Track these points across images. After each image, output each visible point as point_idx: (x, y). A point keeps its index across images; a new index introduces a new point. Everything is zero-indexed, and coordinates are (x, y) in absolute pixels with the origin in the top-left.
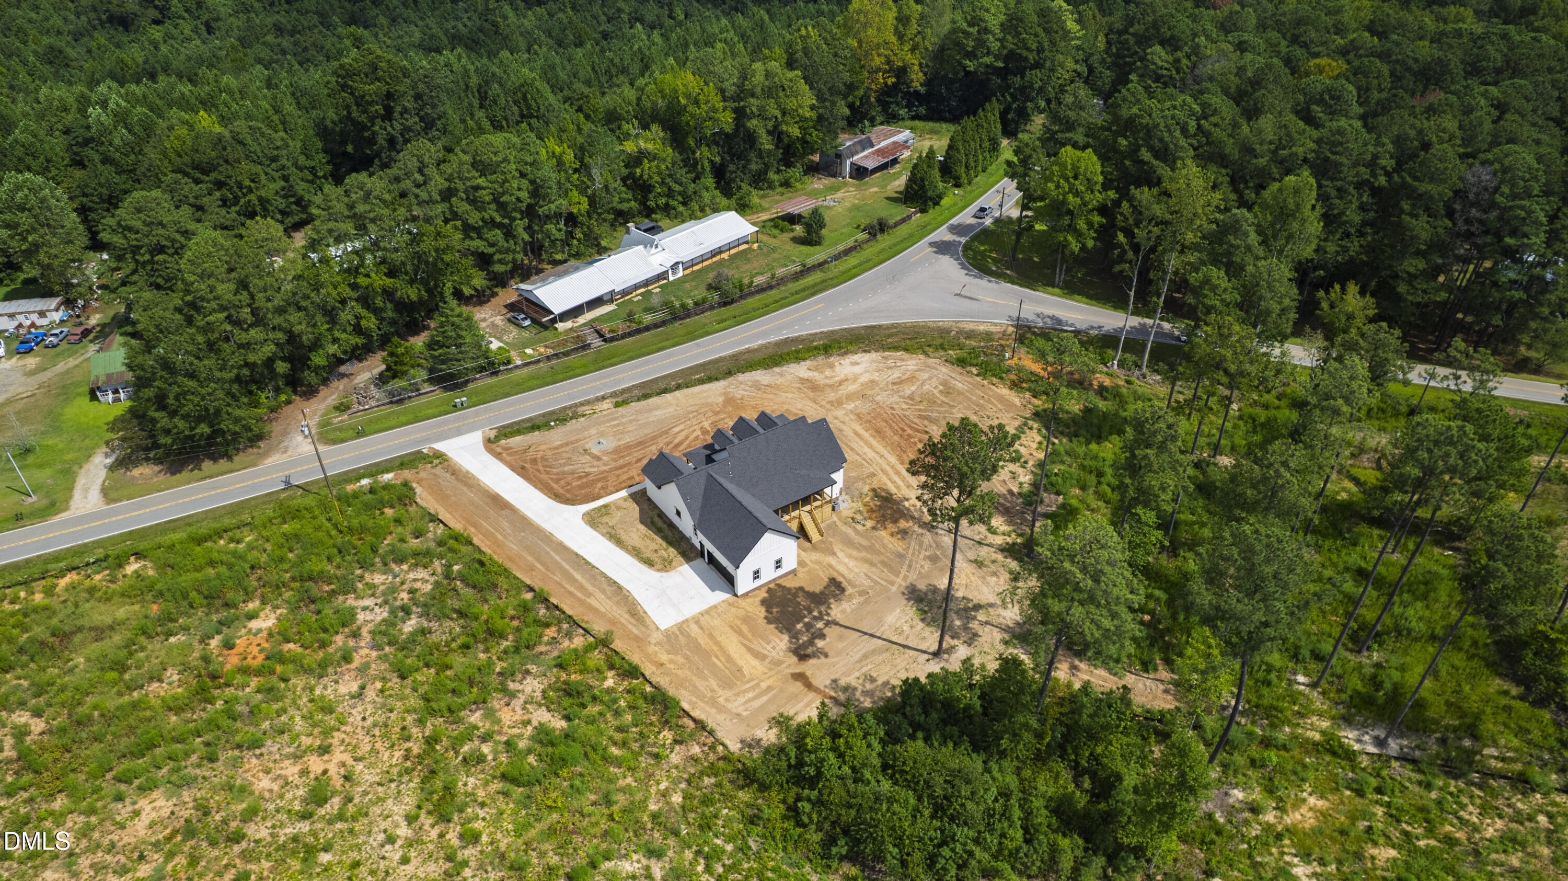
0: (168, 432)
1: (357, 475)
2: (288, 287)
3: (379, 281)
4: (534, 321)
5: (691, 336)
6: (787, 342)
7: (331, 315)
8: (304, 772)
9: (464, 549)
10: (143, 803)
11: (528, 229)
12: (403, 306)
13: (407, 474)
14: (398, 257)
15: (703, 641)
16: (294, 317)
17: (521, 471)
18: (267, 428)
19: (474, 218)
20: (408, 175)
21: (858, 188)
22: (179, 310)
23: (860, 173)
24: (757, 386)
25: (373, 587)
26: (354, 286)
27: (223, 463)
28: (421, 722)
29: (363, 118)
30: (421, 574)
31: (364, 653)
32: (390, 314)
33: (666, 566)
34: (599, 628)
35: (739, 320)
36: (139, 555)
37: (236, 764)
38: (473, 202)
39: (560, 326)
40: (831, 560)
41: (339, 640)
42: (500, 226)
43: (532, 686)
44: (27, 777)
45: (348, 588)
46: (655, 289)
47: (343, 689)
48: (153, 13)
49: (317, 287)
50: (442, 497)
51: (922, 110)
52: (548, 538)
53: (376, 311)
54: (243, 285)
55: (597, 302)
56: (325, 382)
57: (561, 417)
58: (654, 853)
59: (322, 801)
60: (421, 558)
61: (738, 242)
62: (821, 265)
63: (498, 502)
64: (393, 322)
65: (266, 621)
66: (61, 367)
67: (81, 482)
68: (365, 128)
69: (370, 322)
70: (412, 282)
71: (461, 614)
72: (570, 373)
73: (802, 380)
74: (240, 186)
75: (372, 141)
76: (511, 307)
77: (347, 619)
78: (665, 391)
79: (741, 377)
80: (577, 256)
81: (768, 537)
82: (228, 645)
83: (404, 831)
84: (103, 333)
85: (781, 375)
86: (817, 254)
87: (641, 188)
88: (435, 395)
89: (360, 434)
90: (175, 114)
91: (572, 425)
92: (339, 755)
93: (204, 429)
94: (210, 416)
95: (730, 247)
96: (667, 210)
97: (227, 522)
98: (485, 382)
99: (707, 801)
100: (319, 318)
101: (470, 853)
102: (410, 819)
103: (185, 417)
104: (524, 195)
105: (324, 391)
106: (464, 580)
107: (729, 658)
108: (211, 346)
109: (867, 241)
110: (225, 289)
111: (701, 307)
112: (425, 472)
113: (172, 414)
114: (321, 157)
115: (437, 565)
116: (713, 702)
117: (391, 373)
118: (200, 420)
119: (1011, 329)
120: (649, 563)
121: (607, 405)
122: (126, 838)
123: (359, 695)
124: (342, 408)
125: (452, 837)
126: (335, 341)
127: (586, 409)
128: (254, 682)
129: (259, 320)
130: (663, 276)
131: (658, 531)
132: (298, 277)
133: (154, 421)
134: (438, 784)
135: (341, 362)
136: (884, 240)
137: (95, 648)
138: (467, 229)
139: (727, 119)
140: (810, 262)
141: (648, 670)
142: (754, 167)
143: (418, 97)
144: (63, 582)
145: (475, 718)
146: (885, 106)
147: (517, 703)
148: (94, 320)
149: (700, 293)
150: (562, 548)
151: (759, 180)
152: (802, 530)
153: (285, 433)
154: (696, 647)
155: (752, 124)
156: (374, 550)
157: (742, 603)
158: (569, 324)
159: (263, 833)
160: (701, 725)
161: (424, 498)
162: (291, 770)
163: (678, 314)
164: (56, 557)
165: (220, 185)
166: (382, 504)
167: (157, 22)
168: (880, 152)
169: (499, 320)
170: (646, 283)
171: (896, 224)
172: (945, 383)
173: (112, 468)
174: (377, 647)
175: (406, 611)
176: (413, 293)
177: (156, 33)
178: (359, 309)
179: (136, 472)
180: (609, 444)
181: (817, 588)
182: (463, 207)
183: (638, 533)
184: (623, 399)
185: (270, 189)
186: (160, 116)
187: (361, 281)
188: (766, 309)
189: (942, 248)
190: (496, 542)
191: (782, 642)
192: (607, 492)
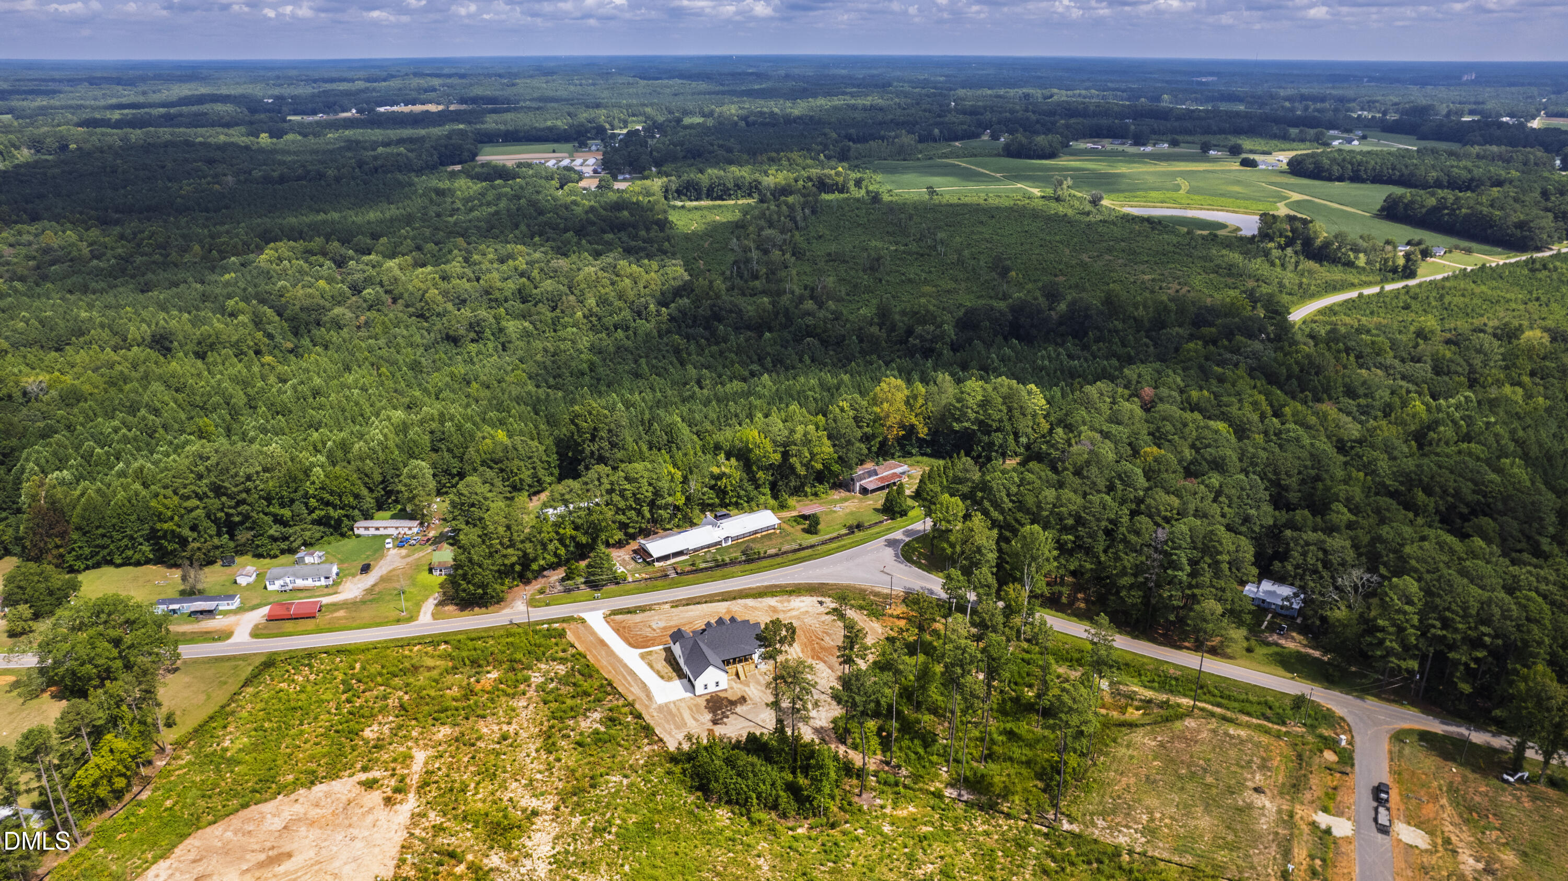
0: (464, 590)
1: (542, 622)
2: (527, 531)
3: (569, 531)
4: (644, 560)
5: (724, 577)
6: (771, 586)
7: (544, 546)
8: (500, 729)
9: (583, 660)
10: (441, 728)
11: (650, 511)
12: (578, 545)
13: (565, 625)
14: (579, 521)
15: (674, 710)
16: (528, 545)
17: (617, 631)
18: (506, 596)
19: (622, 504)
20: (592, 481)
21: (860, 500)
22: (479, 536)
23: (864, 491)
24: (746, 607)
25: (540, 669)
26: (557, 533)
27: (484, 609)
28: (549, 721)
29: (579, 440)
30: (561, 667)
31: (531, 693)
32: (572, 549)
33: (670, 679)
34: (630, 699)
35: (752, 572)
36: (446, 642)
37: (476, 722)
38: (622, 496)
39: (656, 564)
40: (747, 689)
41: (522, 686)
42: (635, 509)
43: (597, 716)
44: (403, 712)
45: (529, 668)
46: (713, 550)
47: (520, 704)
48: (472, 335)
49: (540, 533)
50: (578, 638)
51: (929, 451)
52: (620, 661)
53: (565, 546)
54: (508, 528)
55: (680, 553)
56: (536, 578)
57: (642, 609)
58: (626, 776)
59: (505, 739)
60: (563, 661)
61: (768, 529)
62: (812, 547)
63: (602, 643)
64: (572, 553)
65: (494, 675)
66: (416, 556)
67: (423, 610)
68: (579, 444)
69: (562, 551)
70: (584, 534)
71: (574, 684)
72: (655, 589)
73: (770, 606)
74: (512, 472)
75: (583, 451)
76: (635, 552)
77: (526, 680)
78: (698, 603)
79: (739, 601)
80: (678, 526)
81: (711, 668)
82: (478, 681)
83: (534, 754)
84: (437, 541)
86: (813, 539)
87: (722, 493)
88: (586, 591)
89: (547, 605)
90: (487, 428)
91: (647, 613)
92: (514, 726)
93: (480, 591)
94: (484, 586)
95: (762, 530)
96: (737, 505)
97: (483, 634)
98: (612, 587)
99: (654, 765)
100: (539, 547)
101: (557, 764)
102: (537, 751)
103: (474, 585)
104: (649, 494)
105: (534, 582)
106: (579, 672)
107: (683, 719)
108: (491, 553)
109: (846, 535)
110: (501, 530)
111: (733, 562)
112: (573, 625)
113: (469, 583)
114: (555, 456)
115: (569, 664)
116: (670, 734)
117: (568, 577)
118: (479, 587)
120: (662, 677)
121: (667, 606)
122: (435, 738)
123: (527, 707)
124: (542, 592)
125: (551, 758)
126: (544, 558)
127: (657, 607)
128: (486, 696)
129: (512, 545)
130: (719, 543)
131: (671, 665)
132: (533, 527)
133: (460, 585)
134: (550, 741)
135: (544, 569)
136: (859, 535)
137: (427, 674)
138: (618, 510)
139: (776, 458)
140: (805, 544)
141: (646, 717)
142: (792, 484)
143: (610, 431)
144: (416, 649)
145: (571, 723)
146: (902, 447)
147: (589, 721)
148: (432, 534)
149: (737, 554)
150: (625, 666)
151: (798, 491)
152: (737, 675)
153: (513, 600)
154: (670, 712)
155: (793, 460)
156: (544, 654)
157: (698, 699)
158: (661, 564)
159: (483, 745)
160: (661, 740)
161: (570, 636)
162: (496, 728)
163: (720, 565)
164: (413, 638)
165: (502, 470)
166: (551, 637)
167: (473, 341)
168: (882, 479)
169: (627, 558)
170: (709, 546)
171: (870, 526)
173: (437, 605)
174: (537, 691)
175: (552, 680)
176: (584, 539)
177: (473, 348)
178: (558, 545)
179: (446, 608)
180: (662, 624)
181: (734, 699)
182: (616, 498)
183: (662, 665)
184: (676, 604)
185: (526, 475)
186: (478, 429)
187: (561, 531)
188: (772, 567)
189: (891, 543)
190: (598, 661)
191: (708, 716)
192: (653, 645)
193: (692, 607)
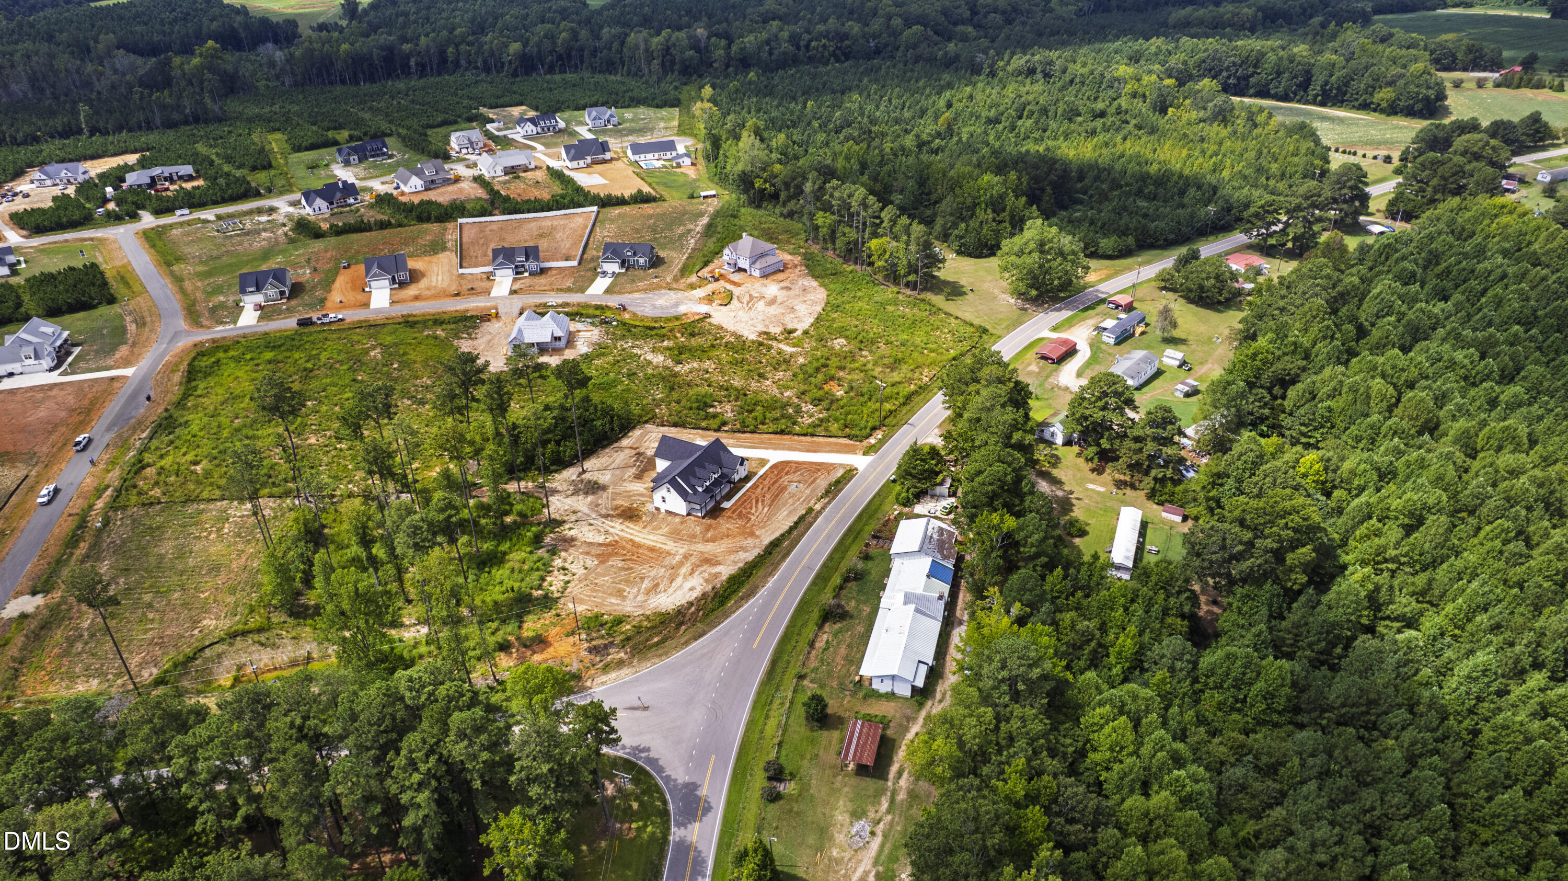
79: (758, 550)
85: (735, 562)
119: (588, 684)
121: (818, 507)
127: (823, 500)
172: (624, 598)
192: (771, 472)
193: (795, 520)
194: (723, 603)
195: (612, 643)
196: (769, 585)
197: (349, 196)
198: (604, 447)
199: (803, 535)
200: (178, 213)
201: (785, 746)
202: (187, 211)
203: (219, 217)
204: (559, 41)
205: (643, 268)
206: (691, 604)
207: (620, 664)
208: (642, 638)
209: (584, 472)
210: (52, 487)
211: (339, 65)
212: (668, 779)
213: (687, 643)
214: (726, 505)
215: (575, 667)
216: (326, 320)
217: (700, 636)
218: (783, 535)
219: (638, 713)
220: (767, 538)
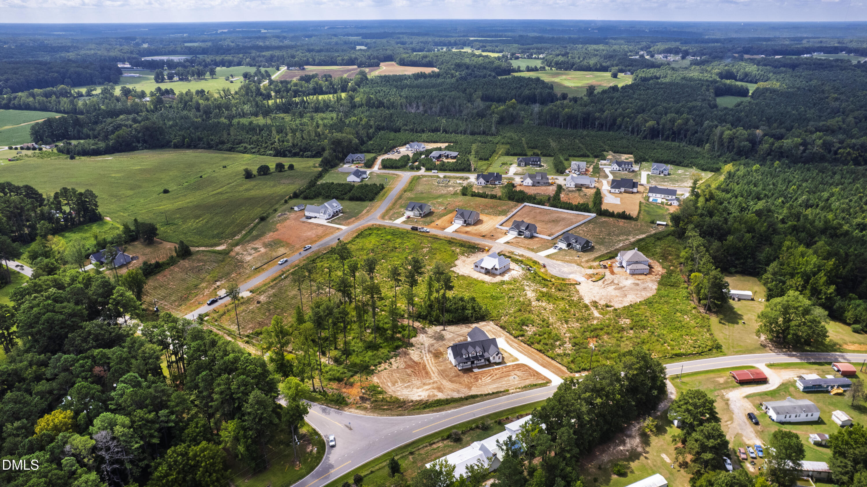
25: (569, 350)
31: (566, 339)
34: (516, 340)
43: (529, 333)
50: (559, 368)
52: (529, 357)
73: (441, 391)
78: (491, 393)
85: (448, 395)
91: (522, 385)
121: (511, 391)
127: (517, 390)
150: (525, 355)
161: (565, 369)
172: (392, 385)
175: (560, 346)
192: (513, 366)
193: (495, 391)
194: (424, 408)
195: (370, 399)
196: (449, 412)
197: (496, 180)
198: (463, 323)
199: (488, 399)
200: (433, 171)
201: (373, 474)
202: (436, 171)
203: (445, 177)
204: (676, 124)
205: (578, 251)
206: (412, 401)
207: (365, 409)
208: (380, 403)
209: (444, 330)
210: (285, 259)
211: (561, 118)
212: (328, 458)
213: (393, 415)
214: (476, 370)
215: (351, 400)
216: (422, 230)
217: (400, 415)
218: (481, 395)
219: (347, 429)
220: (473, 392)
